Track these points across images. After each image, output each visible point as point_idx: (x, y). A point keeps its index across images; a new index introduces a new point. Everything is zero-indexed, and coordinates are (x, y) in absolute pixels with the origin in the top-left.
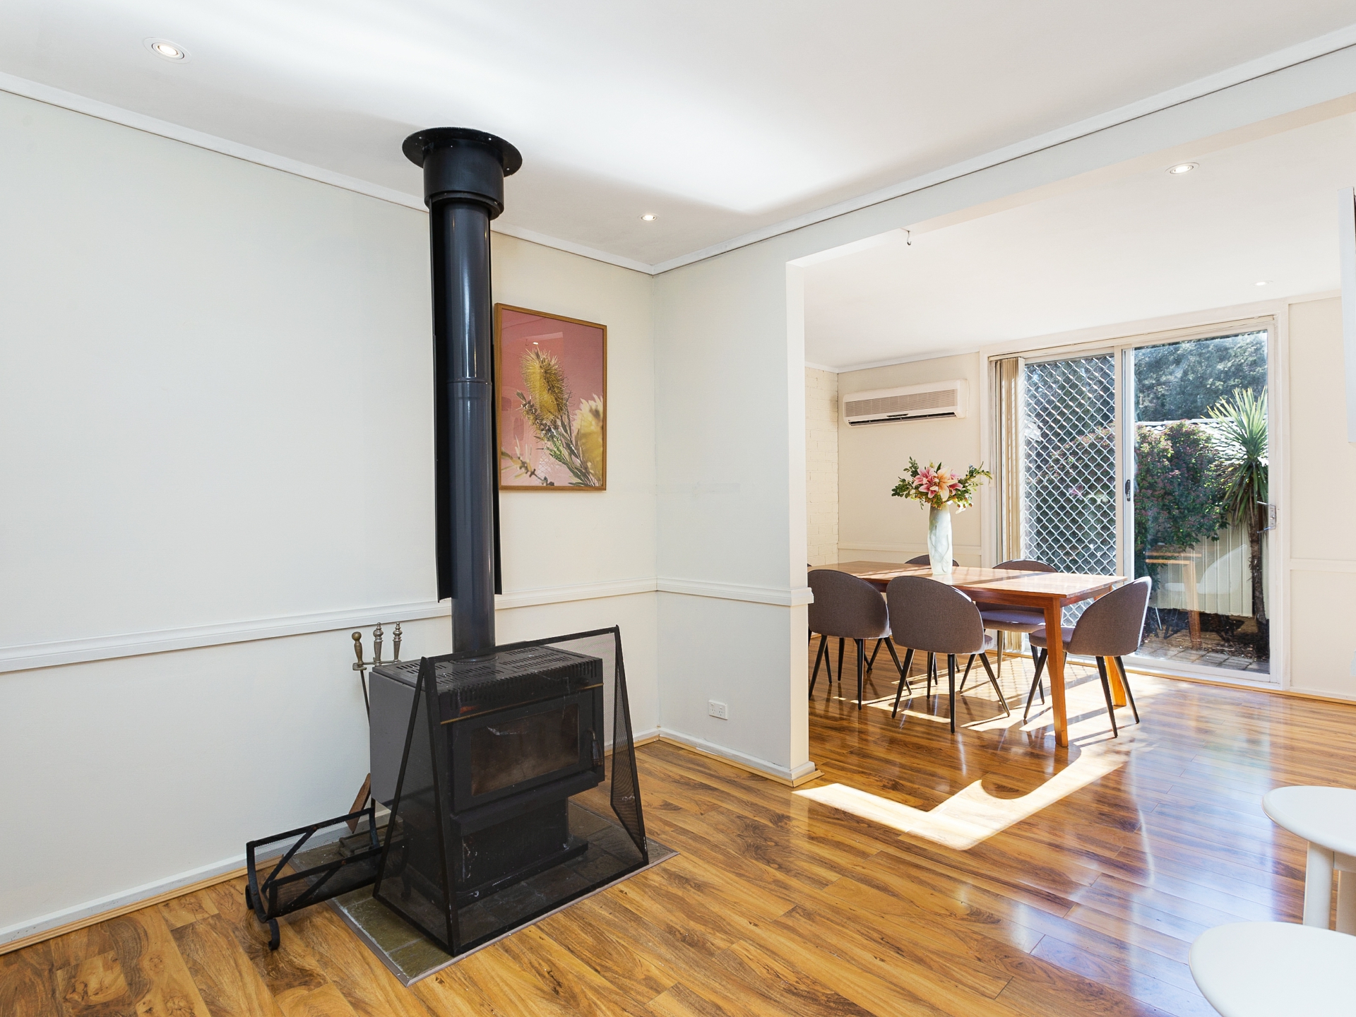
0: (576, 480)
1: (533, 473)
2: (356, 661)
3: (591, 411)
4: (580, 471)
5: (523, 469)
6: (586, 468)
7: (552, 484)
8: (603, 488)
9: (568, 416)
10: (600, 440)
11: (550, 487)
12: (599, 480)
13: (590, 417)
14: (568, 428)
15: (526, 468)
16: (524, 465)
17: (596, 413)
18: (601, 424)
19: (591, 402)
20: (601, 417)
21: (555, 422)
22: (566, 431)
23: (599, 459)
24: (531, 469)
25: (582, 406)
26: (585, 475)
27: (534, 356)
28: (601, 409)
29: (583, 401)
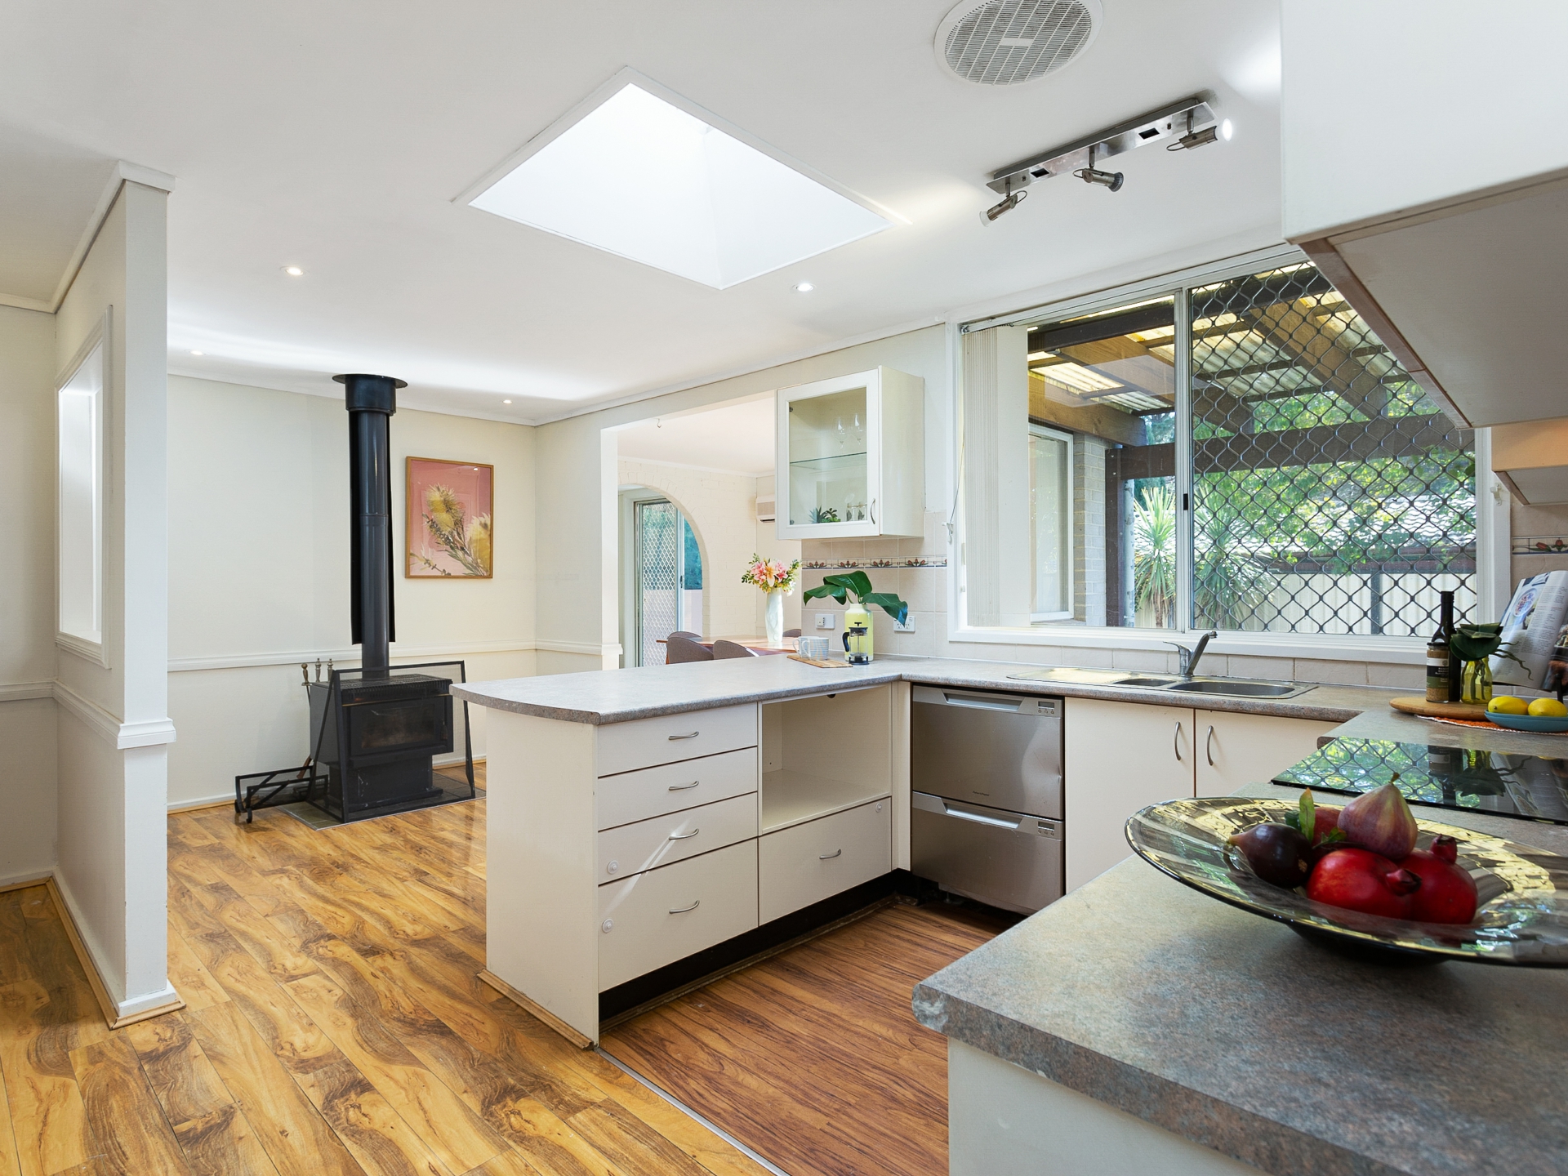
0: (468, 572)
1: (434, 567)
2: (304, 681)
3: (481, 524)
4: (472, 565)
5: (427, 565)
6: (477, 563)
7: (449, 574)
8: (490, 576)
9: (463, 528)
10: (489, 545)
11: (448, 576)
12: (487, 571)
13: (480, 529)
14: (462, 536)
15: (429, 564)
16: (427, 561)
17: (485, 526)
18: (489, 533)
19: (482, 519)
20: (489, 529)
21: (452, 532)
22: (461, 539)
23: (488, 557)
24: (433, 563)
25: (473, 521)
26: (475, 568)
27: (435, 489)
28: (489, 523)
29: (475, 517)
